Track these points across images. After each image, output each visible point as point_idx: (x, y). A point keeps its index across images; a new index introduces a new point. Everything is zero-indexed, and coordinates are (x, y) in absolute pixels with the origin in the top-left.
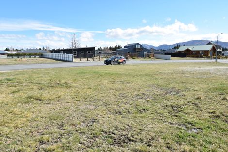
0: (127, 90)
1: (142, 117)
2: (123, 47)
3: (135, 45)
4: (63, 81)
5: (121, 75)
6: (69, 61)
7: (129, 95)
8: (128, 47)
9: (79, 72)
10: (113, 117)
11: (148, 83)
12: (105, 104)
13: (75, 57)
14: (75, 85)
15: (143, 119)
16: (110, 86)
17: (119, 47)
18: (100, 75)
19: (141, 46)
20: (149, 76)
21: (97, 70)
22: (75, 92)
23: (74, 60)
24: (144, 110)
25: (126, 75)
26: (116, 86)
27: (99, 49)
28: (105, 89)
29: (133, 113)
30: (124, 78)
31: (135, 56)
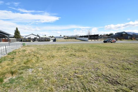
0: (117, 56)
1: (126, 73)
2: (114, 34)
3: (122, 33)
4: (84, 49)
5: (113, 48)
6: (86, 41)
7: (118, 59)
8: (117, 34)
9: (90, 45)
10: (108, 69)
11: (131, 54)
12: (104, 62)
13: (89, 39)
14: (89, 51)
15: (127, 74)
16: (106, 53)
17: (112, 34)
18: (101, 48)
19: (126, 33)
20: (132, 50)
21: (99, 45)
22: (89, 55)
23: (89, 40)
24: (128, 69)
25: (116, 49)
26: (110, 54)
27: (100, 35)
28: (104, 54)
29: (121, 69)
30: (114, 50)
31: (122, 39)
